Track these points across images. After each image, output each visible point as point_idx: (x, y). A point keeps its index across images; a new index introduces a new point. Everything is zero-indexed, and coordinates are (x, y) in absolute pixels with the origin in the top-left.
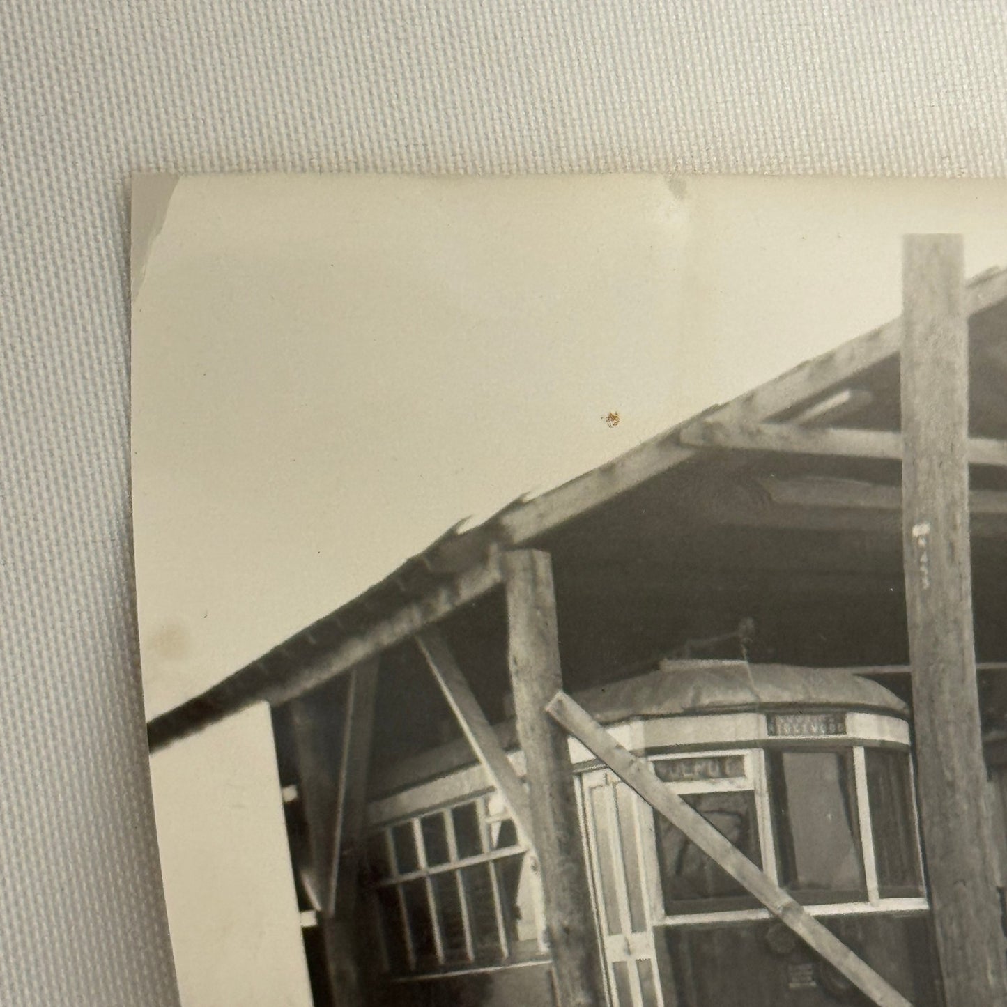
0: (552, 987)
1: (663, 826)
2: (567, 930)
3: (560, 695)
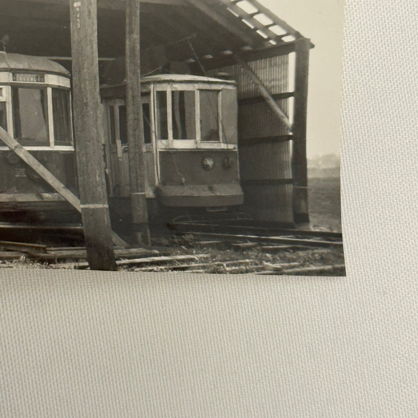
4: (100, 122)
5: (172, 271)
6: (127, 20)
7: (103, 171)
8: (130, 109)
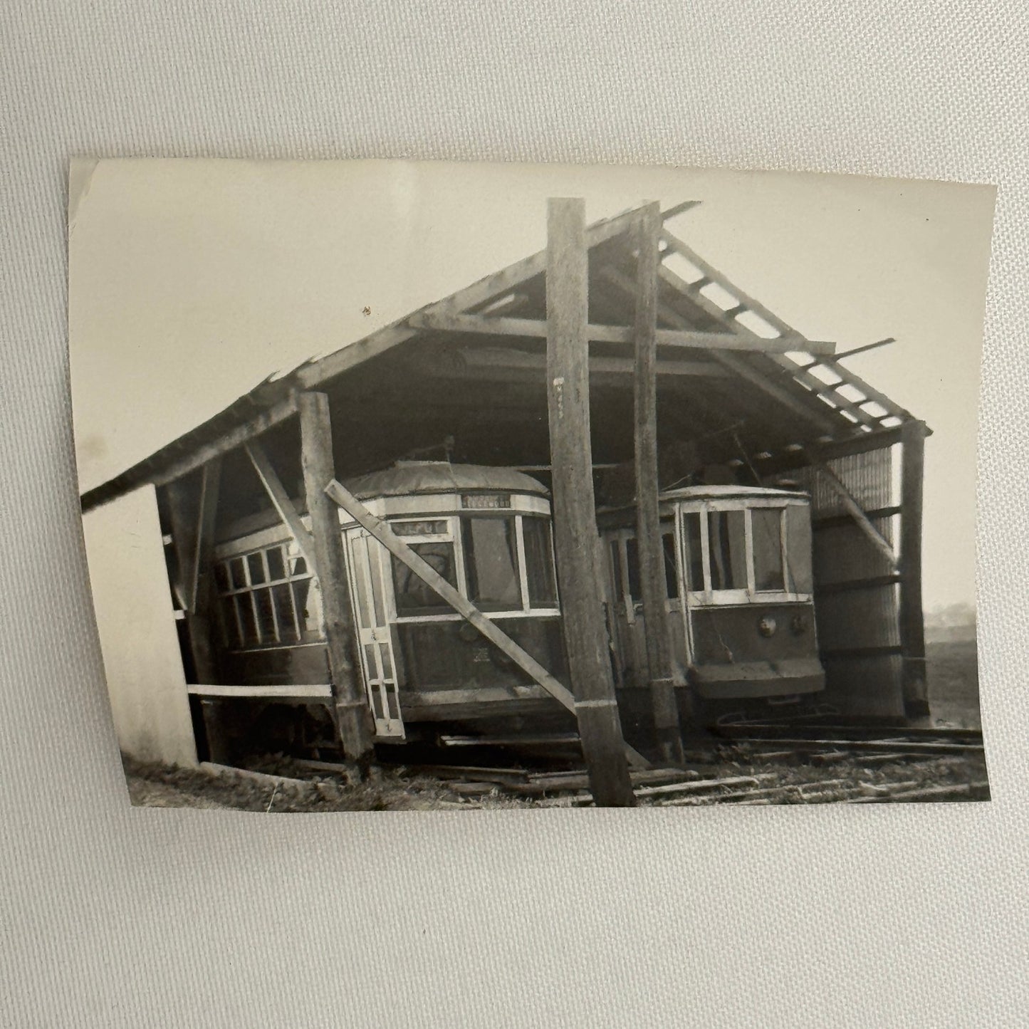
0: (328, 659)
1: (397, 562)
2: (336, 625)
3: (333, 482)
4: (598, 567)
5: (720, 803)
6: (636, 402)
7: (607, 647)
8: (643, 545)
